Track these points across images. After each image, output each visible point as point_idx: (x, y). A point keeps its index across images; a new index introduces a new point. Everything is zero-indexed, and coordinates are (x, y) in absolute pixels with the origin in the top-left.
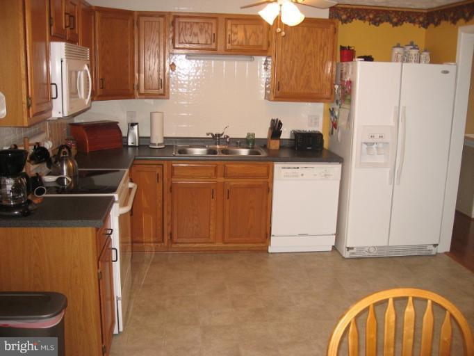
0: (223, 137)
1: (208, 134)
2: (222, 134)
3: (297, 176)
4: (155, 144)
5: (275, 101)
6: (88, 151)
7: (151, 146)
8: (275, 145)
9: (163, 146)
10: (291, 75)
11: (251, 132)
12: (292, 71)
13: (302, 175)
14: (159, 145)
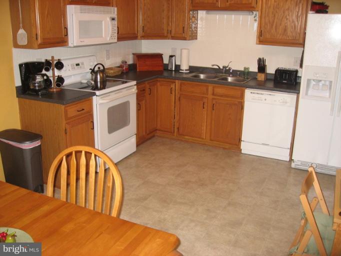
0: (228, 68)
1: (213, 65)
2: (227, 67)
3: (262, 100)
4: (183, 70)
5: (259, 44)
6: (138, 70)
7: (181, 71)
8: (261, 77)
9: (188, 72)
10: (272, 25)
11: (247, 67)
12: (273, 22)
13: (265, 100)
14: (186, 70)
